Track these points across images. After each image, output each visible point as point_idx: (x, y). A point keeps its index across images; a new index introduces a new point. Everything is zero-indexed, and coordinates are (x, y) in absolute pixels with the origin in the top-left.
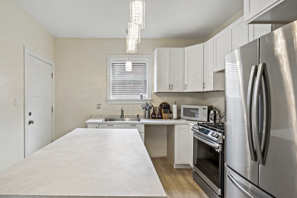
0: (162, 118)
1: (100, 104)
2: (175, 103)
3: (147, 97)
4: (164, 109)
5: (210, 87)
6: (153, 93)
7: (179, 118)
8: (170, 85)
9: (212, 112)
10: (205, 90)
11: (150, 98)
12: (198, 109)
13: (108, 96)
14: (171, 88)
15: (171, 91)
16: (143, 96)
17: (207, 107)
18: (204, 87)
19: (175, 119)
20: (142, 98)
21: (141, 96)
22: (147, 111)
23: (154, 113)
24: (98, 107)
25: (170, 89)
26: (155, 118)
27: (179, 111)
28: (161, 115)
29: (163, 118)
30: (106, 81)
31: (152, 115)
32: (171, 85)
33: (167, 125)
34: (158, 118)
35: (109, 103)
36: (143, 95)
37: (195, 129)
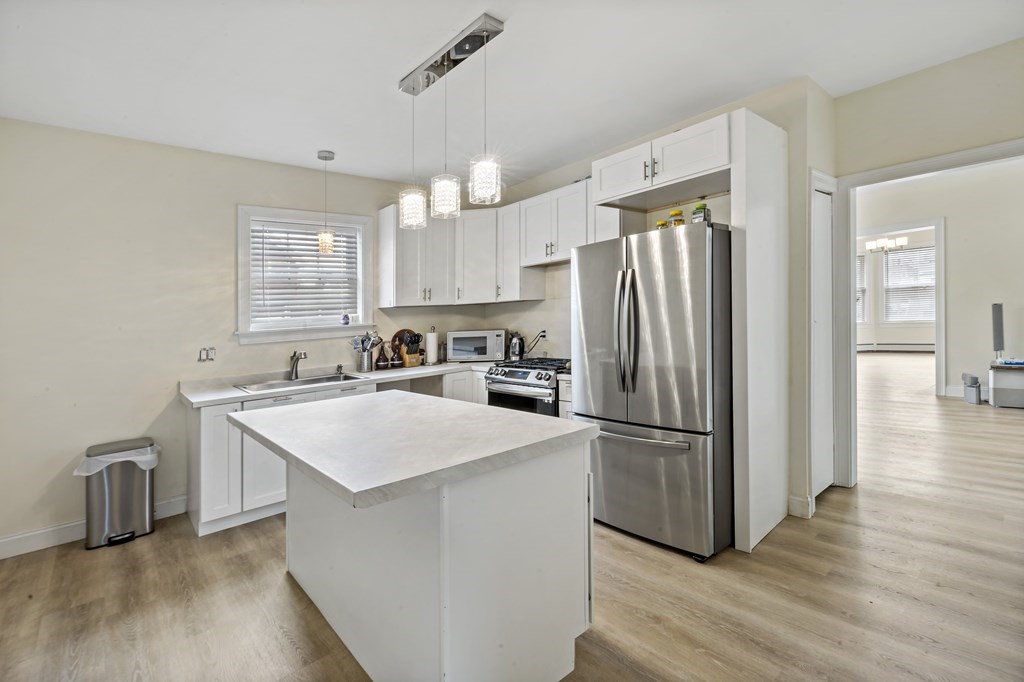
0: (402, 366)
1: (212, 349)
2: (433, 329)
3: (360, 319)
4: (407, 345)
5: (512, 294)
6: (376, 308)
7: (442, 360)
8: (425, 291)
9: (515, 340)
10: (500, 300)
11: (370, 323)
12: (485, 338)
13: (240, 324)
14: (428, 296)
15: (428, 303)
16: (351, 319)
17: (503, 333)
18: (498, 295)
19: (434, 364)
20: (347, 323)
21: (346, 317)
22: (366, 354)
23: (382, 355)
24: (204, 357)
25: (425, 298)
26: (385, 368)
27: (442, 346)
28: (400, 358)
29: (407, 365)
30: (233, 278)
31: (378, 361)
32: (427, 290)
33: (412, 380)
34: (394, 366)
35: (244, 341)
36: (350, 316)
37: (493, 376)
